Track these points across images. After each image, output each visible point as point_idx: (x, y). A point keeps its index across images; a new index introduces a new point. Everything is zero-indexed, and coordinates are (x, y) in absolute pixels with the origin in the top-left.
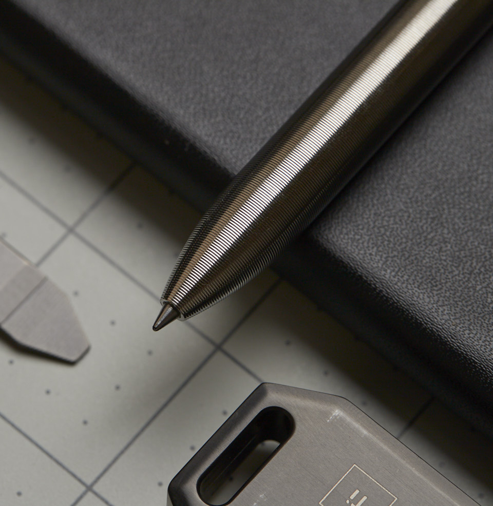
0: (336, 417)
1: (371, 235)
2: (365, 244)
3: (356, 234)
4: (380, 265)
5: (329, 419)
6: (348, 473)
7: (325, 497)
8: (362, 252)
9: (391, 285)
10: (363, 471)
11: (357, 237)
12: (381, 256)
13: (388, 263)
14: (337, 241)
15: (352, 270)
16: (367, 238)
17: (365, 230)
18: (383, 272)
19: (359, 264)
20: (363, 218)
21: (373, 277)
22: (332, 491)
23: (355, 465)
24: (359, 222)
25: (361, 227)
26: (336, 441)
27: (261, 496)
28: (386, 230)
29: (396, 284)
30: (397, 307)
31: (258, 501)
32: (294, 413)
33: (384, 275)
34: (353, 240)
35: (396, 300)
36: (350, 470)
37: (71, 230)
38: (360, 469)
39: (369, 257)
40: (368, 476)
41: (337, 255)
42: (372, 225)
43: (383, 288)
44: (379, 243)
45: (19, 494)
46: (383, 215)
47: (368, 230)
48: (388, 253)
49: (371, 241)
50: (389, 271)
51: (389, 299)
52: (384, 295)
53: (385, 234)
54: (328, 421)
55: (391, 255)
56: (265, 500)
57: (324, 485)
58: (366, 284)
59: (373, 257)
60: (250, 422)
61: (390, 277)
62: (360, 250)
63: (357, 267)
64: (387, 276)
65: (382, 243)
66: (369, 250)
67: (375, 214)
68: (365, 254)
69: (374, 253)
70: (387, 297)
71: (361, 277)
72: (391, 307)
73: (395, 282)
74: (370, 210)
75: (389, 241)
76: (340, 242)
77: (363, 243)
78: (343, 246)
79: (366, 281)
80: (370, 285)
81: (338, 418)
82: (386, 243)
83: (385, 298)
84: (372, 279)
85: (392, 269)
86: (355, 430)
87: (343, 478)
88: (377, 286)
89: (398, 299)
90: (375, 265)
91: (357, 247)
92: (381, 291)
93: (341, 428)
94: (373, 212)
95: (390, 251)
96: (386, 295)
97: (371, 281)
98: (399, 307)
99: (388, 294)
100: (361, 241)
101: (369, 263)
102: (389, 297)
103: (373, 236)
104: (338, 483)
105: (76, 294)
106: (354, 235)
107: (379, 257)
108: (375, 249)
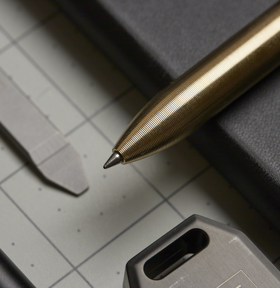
0: (235, 241)
1: (267, 141)
2: (263, 146)
3: (258, 139)
4: (270, 159)
5: (230, 241)
6: (236, 274)
7: (220, 286)
8: (260, 150)
9: (275, 171)
10: (245, 275)
11: (259, 141)
12: (271, 154)
13: (275, 158)
14: (246, 141)
15: (253, 159)
16: (264, 142)
17: (264, 138)
18: (271, 163)
19: (257, 156)
20: (264, 131)
21: (265, 165)
22: (225, 283)
23: (241, 270)
24: (261, 133)
25: (262, 135)
26: (232, 255)
27: (181, 278)
28: (277, 140)
29: (278, 171)
30: (276, 185)
31: (179, 281)
32: (210, 234)
33: (272, 165)
34: (256, 142)
35: (276, 180)
36: (238, 273)
37: (88, 120)
38: (244, 273)
39: (264, 153)
40: (248, 278)
41: (244, 150)
42: (269, 135)
43: (270, 172)
44: (271, 146)
45: (32, 265)
46: (276, 130)
47: (266, 138)
48: (276, 153)
49: (267, 145)
50: (275, 163)
51: (272, 179)
52: (270, 177)
53: (275, 141)
54: (230, 242)
55: (278, 154)
56: (184, 281)
57: (221, 278)
58: (260, 169)
59: (267, 154)
60: (182, 235)
61: (275, 166)
62: (259, 148)
63: (255, 157)
64: (273, 166)
65: (273, 146)
66: (265, 149)
67: (272, 129)
68: (262, 151)
69: (267, 152)
70: (271, 178)
71: (257, 164)
72: (273, 184)
73: (277, 170)
74: (269, 127)
75: (277, 146)
76: (247, 142)
77: (262, 144)
78: (249, 145)
79: (260, 167)
80: (262, 169)
81: (236, 241)
82: (275, 147)
83: (270, 178)
84: (264, 166)
85: (277, 162)
86: (245, 250)
87: (233, 276)
88: (266, 170)
89: (278, 180)
90: (267, 159)
91: (258, 146)
92: (268, 174)
93: (237, 248)
94: (270, 128)
95: (277, 152)
96: (271, 177)
97: (263, 167)
98: (277, 185)
99: (272, 176)
100: (260, 144)
101: (264, 157)
102: (273, 178)
103: (268, 142)
104: (229, 279)
105: (85, 156)
106: (257, 139)
107: (269, 154)
108: (268, 149)
